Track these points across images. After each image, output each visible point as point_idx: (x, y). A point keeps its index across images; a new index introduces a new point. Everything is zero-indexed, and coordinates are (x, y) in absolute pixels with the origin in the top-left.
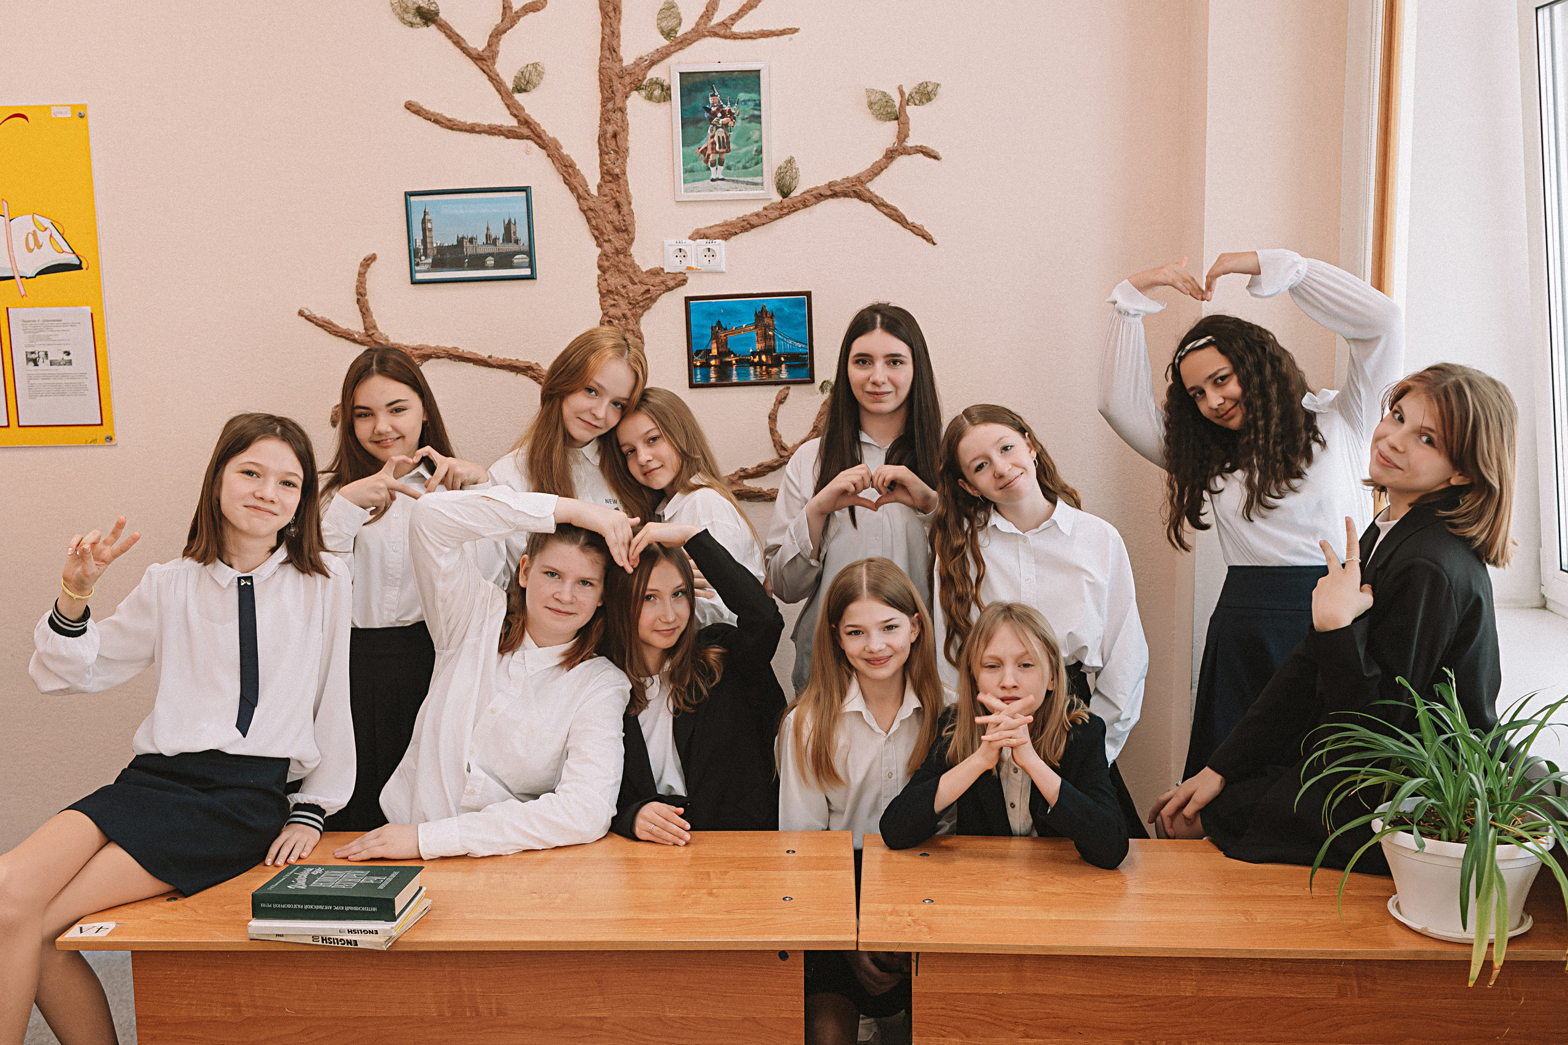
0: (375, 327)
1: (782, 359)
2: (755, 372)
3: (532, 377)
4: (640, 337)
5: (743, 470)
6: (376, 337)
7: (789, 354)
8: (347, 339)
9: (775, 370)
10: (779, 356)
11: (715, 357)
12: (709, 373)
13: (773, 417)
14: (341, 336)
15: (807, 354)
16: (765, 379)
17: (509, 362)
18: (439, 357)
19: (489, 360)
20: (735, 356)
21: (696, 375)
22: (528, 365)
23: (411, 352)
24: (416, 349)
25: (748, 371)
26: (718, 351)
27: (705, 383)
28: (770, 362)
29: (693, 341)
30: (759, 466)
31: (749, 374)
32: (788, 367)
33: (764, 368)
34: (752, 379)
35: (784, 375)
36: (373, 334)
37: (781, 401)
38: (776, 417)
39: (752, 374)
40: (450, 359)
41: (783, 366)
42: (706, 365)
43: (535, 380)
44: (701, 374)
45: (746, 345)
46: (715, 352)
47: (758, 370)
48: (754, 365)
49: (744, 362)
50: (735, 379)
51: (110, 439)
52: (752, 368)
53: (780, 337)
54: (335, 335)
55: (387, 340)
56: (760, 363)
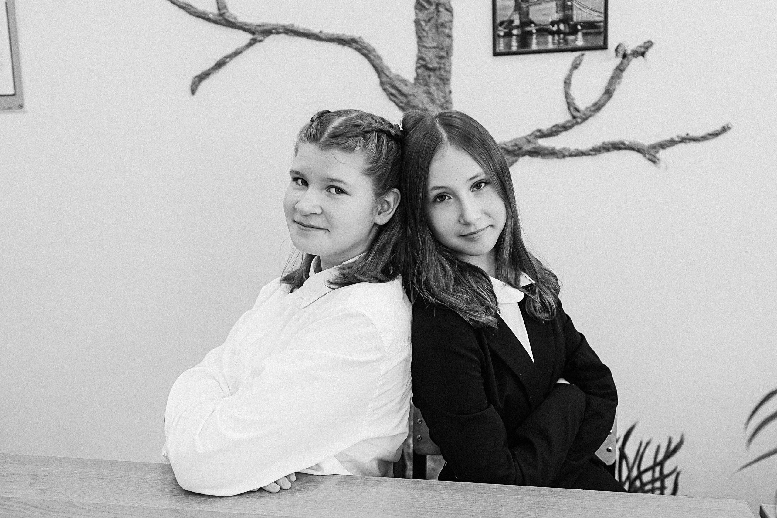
0: (225, 7)
1: (579, 27)
2: (553, 39)
3: (357, 49)
4: (449, 10)
5: (539, 131)
6: (227, 16)
7: (585, 23)
8: (204, 18)
9: (571, 38)
10: (576, 25)
11: (517, 27)
12: (510, 41)
13: (568, 81)
14: (199, 16)
15: (601, 22)
16: (562, 46)
17: (336, 36)
18: (278, 33)
19: (320, 35)
20: (536, 25)
21: (499, 43)
22: (352, 37)
23: (255, 29)
24: (259, 26)
25: (547, 39)
26: (521, 22)
27: (508, 51)
28: (567, 30)
29: (498, 13)
30: (554, 127)
31: (547, 43)
32: (585, 35)
33: (562, 36)
34: (551, 46)
35: (580, 41)
36: (224, 13)
37: (575, 67)
38: (570, 81)
39: (550, 42)
40: (287, 34)
41: (580, 34)
42: (508, 35)
43: (359, 52)
44: (504, 43)
45: (547, 15)
46: (517, 22)
47: (556, 37)
48: (552, 33)
49: (543, 31)
50: (534, 47)
51: (21, 106)
52: (550, 38)
53: (578, 6)
54: (194, 15)
55: (235, 18)
56: (559, 32)
